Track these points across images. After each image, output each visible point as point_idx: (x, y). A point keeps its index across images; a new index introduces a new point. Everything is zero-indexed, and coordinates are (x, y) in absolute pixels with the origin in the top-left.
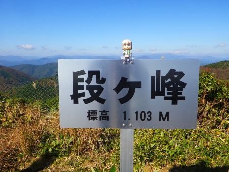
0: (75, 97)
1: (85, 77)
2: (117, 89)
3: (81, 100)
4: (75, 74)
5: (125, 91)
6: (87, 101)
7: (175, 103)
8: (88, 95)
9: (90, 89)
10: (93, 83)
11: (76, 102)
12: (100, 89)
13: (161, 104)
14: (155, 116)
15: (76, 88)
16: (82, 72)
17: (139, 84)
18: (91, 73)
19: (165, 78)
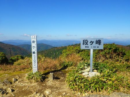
0: (83, 44)
1: (85, 41)
2: (90, 43)
3: (84, 44)
4: (83, 40)
5: (91, 43)
6: (85, 45)
7: (100, 45)
8: (85, 44)
9: (86, 43)
10: (86, 42)
11: (83, 45)
12: (87, 43)
13: (97, 45)
14: (96, 47)
15: (83, 42)
16: (85, 40)
17: (94, 42)
18: (86, 40)
19: (98, 41)
